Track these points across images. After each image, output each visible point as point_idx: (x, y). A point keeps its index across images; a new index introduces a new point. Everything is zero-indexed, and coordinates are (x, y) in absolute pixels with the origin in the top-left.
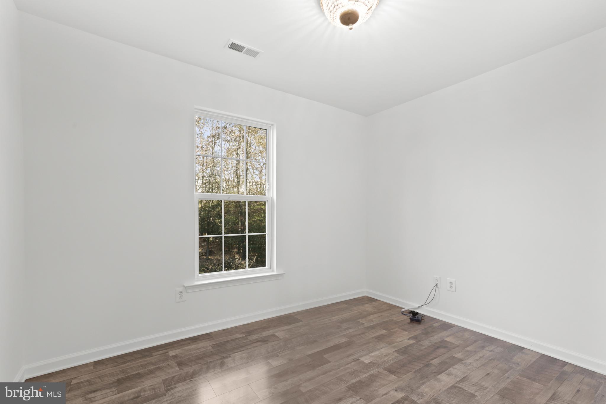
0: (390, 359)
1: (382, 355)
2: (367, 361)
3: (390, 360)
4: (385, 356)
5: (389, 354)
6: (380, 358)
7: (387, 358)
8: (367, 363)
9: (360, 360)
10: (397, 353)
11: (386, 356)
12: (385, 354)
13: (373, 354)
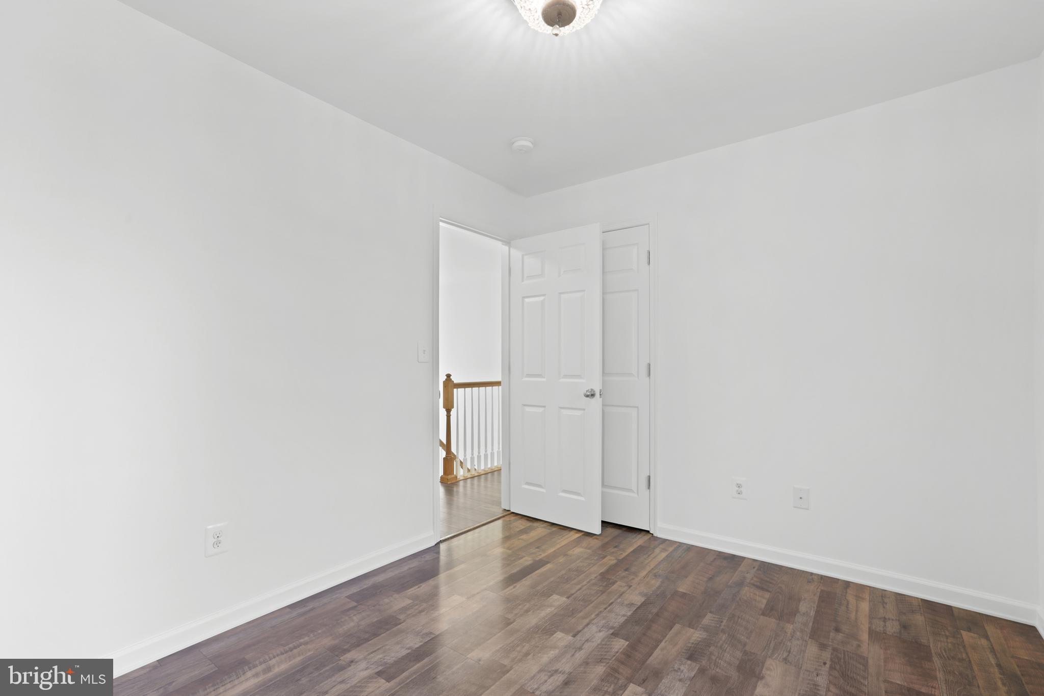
0: (520, 607)
1: (533, 612)
2: (556, 598)
3: (520, 605)
4: (530, 611)
5: (521, 615)
6: (537, 605)
7: (526, 607)
8: (554, 595)
9: (565, 597)
10: (510, 619)
11: (527, 611)
12: (530, 613)
13: (549, 609)
